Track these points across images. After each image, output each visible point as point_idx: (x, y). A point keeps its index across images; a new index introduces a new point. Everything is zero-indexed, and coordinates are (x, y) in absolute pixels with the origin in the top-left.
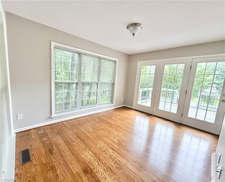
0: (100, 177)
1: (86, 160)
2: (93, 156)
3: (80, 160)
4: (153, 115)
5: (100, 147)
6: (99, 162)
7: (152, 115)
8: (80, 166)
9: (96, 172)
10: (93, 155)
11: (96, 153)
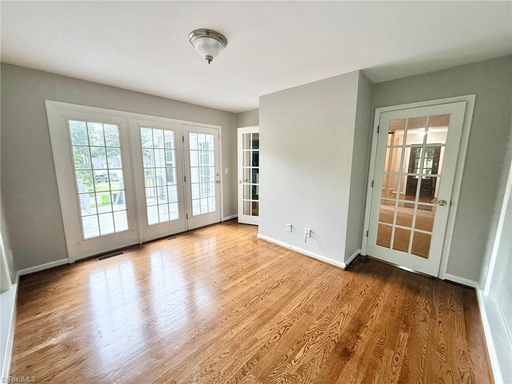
0: (341, 329)
1: (325, 360)
2: (308, 348)
3: (330, 373)
4: (141, 243)
5: (276, 337)
6: (315, 334)
7: (139, 244)
8: (342, 368)
9: (336, 336)
10: (304, 348)
11: (298, 343)
